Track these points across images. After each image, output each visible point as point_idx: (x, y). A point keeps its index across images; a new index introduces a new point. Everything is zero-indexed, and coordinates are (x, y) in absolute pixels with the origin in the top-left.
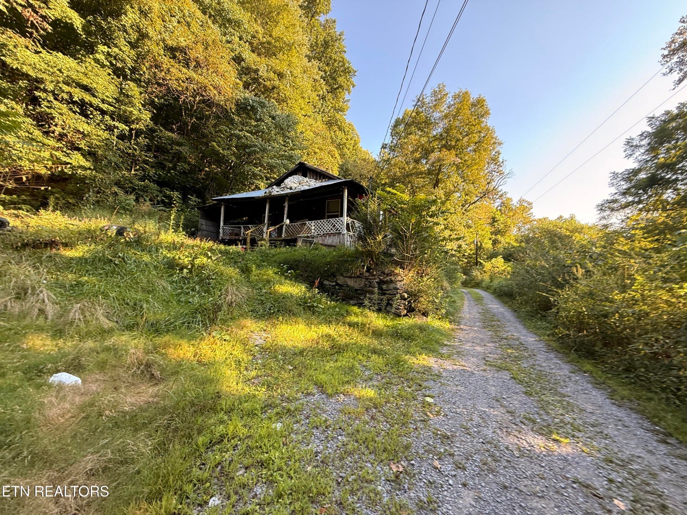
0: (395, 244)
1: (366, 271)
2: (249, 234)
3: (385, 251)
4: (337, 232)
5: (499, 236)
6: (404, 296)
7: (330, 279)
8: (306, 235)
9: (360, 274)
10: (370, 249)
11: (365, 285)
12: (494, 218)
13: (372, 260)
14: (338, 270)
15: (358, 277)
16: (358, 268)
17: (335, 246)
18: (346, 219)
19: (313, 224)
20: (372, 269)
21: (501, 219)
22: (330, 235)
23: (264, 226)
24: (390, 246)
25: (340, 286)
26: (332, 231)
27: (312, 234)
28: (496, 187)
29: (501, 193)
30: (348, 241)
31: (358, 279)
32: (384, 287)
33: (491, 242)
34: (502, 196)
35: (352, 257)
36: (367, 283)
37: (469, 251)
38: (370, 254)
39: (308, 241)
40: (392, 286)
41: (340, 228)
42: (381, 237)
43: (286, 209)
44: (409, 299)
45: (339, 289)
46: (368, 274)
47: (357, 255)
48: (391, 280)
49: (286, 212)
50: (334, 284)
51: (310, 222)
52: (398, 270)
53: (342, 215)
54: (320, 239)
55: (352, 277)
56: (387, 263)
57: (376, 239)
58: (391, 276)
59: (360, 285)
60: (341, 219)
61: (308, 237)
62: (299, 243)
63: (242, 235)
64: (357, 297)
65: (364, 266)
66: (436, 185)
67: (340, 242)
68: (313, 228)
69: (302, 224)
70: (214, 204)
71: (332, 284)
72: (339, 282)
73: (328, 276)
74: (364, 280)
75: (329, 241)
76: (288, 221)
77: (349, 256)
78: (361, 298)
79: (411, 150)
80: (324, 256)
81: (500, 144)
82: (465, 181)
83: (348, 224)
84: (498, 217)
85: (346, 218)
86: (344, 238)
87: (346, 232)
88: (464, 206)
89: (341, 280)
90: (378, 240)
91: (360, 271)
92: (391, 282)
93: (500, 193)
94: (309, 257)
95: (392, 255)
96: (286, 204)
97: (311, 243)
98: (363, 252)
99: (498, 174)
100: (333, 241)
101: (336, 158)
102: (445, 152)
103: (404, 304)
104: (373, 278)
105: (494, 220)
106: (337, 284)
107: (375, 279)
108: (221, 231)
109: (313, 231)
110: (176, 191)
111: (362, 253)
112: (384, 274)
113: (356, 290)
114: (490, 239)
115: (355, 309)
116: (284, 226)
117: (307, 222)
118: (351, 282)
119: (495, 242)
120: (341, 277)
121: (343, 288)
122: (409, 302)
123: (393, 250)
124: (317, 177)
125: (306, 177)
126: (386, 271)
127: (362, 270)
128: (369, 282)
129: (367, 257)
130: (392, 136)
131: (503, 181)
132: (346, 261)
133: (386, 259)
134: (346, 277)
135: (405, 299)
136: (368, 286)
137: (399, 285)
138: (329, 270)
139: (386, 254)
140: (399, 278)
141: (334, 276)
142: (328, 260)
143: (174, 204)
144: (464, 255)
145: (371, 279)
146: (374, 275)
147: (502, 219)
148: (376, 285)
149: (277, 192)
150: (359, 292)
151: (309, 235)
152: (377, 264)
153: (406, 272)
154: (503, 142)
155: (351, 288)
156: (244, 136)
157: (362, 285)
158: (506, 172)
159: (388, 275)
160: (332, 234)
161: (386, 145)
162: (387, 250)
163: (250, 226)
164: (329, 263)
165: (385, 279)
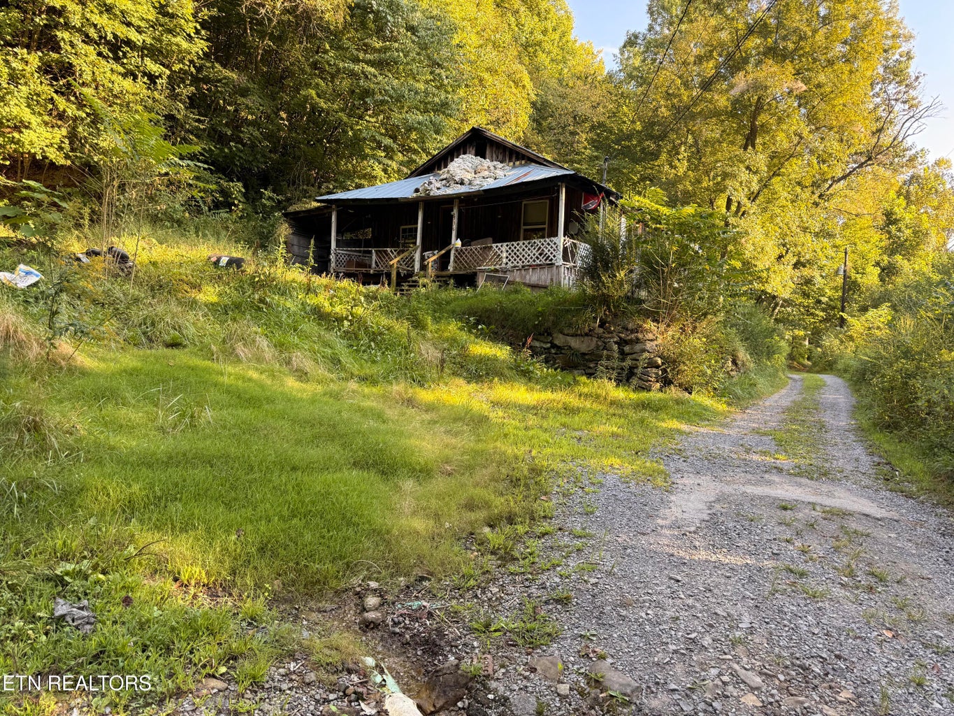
0: (645, 283)
1: (600, 326)
2: (395, 266)
3: (629, 294)
4: (548, 262)
5: (898, 258)
6: (656, 362)
7: (542, 338)
8: (492, 267)
9: (590, 330)
10: (605, 291)
11: (598, 347)
12: (888, 214)
13: (609, 309)
14: (555, 324)
15: (587, 335)
16: (586, 321)
17: (546, 287)
18: (562, 240)
19: (503, 249)
20: (609, 323)
21: (906, 215)
22: (534, 267)
23: (415, 250)
24: (638, 286)
25: (558, 348)
26: (538, 262)
27: (503, 265)
28: (900, 139)
29: (913, 152)
30: (567, 278)
31: (586, 338)
32: (627, 349)
33: (878, 270)
34: (912, 160)
35: (577, 304)
36: (600, 343)
37: (829, 293)
38: (605, 300)
39: (497, 277)
40: (638, 347)
41: (552, 256)
42: (622, 273)
43: (455, 221)
44: (663, 367)
45: (556, 354)
46: (601, 330)
47: (584, 302)
48: (638, 339)
49: (455, 226)
50: (549, 345)
51: (499, 245)
52: (649, 325)
53: (556, 235)
54: (516, 274)
55: (577, 335)
56: (631, 313)
57: (616, 276)
58: (637, 332)
59: (589, 347)
60: (554, 239)
61: (496, 271)
62: (481, 282)
63: (374, 265)
64: (585, 365)
65: (595, 318)
66: (750, 141)
67: (552, 280)
68: (504, 255)
69: (485, 248)
70: (318, 208)
71: (545, 346)
72: (557, 342)
73: (540, 334)
74: (595, 340)
75: (533, 277)
76: (459, 243)
77: (572, 302)
78: (592, 365)
79: (696, 51)
80: (531, 303)
81: (909, 38)
82: (817, 129)
83: (565, 249)
84: (899, 212)
85: (563, 238)
86: (559, 273)
87: (561, 262)
88: (819, 186)
89: (560, 340)
90: (619, 277)
91: (589, 325)
92: (638, 341)
93: (908, 154)
94: (506, 304)
95: (640, 302)
96: (455, 212)
97: (501, 280)
98: (594, 296)
99: (907, 107)
100: (539, 279)
101: (524, 87)
102: (771, 67)
103: (657, 374)
104: (610, 335)
105: (890, 219)
106: (554, 346)
107: (613, 337)
108: (332, 257)
109: (504, 260)
110: (238, 181)
111: (593, 298)
112: (627, 330)
113: (584, 354)
114: (878, 264)
115: (584, 379)
116: (453, 252)
117: (494, 245)
118: (575, 343)
119: (888, 272)
120: (561, 336)
121: (563, 351)
122: (664, 371)
123: (643, 294)
124: (504, 156)
125: (484, 157)
126: (630, 326)
127: (592, 324)
128: (604, 342)
129: (600, 305)
130: (652, 14)
131: (916, 125)
132: (568, 311)
133: (629, 307)
134: (568, 335)
135: (658, 367)
136: (601, 348)
137: (649, 345)
138: (540, 324)
139: (631, 299)
140: (650, 336)
141: (550, 334)
142: (540, 309)
143: (235, 205)
144: (819, 302)
145: (606, 338)
146: (611, 332)
147: (908, 217)
148: (615, 347)
149: (438, 189)
150: (587, 357)
151: (498, 267)
152: (616, 315)
153: (662, 327)
154: (914, 33)
155: (575, 353)
156: (363, 72)
157: (593, 346)
158: (926, 101)
159: (632, 331)
160: (537, 265)
161: (636, 37)
162: (633, 293)
163: (389, 249)
164: (542, 314)
165: (629, 338)
